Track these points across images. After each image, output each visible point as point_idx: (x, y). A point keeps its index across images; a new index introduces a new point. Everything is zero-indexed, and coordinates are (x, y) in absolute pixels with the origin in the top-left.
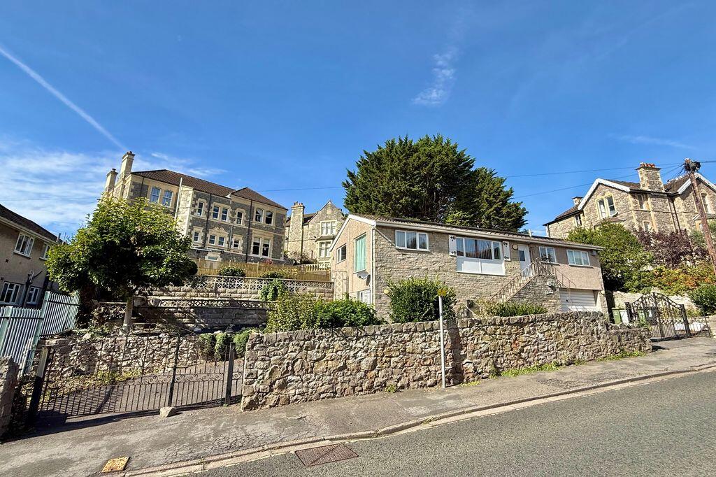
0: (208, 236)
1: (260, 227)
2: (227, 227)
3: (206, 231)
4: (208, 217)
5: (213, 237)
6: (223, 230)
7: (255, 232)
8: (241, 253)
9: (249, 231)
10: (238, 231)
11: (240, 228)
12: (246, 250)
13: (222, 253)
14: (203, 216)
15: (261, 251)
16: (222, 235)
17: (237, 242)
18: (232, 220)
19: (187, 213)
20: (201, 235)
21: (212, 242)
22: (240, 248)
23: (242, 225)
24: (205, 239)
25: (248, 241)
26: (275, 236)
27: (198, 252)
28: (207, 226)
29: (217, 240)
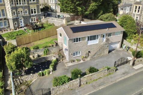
7: (31, 6)
8: (28, 15)
9: (29, 6)
14: (14, 5)
16: (21, 10)
17: (26, 11)
18: (23, 4)
23: (26, 5)
24: (17, 13)
25: (29, 10)
26: (37, 5)
27: (17, 19)
28: (16, 8)
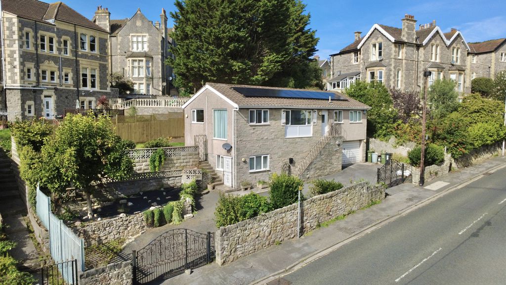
0: (40, 72)
1: (85, 56)
2: (55, 59)
3: (37, 67)
4: (37, 50)
5: (44, 72)
6: (52, 63)
7: (83, 62)
8: (72, 88)
9: (77, 62)
10: (66, 62)
11: (67, 60)
12: (77, 84)
13: (56, 89)
14: (32, 49)
15: (89, 83)
16: (53, 69)
17: (66, 75)
18: (59, 50)
19: (16, 47)
20: (33, 71)
21: (44, 78)
22: (70, 82)
23: (69, 55)
24: (38, 75)
25: (76, 72)
26: (100, 64)
27: (35, 91)
28: (38, 60)
29: (48, 75)
